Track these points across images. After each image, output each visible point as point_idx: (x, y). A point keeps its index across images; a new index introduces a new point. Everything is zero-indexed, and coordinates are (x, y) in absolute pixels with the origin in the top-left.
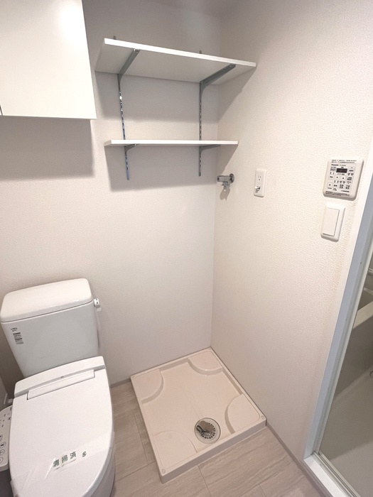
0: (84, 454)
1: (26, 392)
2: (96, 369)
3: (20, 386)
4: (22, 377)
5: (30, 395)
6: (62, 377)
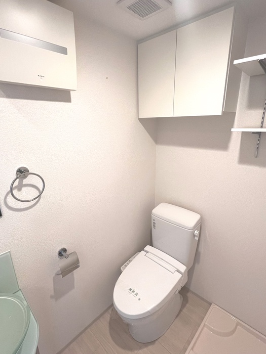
0: (139, 299)
1: (147, 252)
3: (148, 248)
4: (152, 245)
5: (147, 255)
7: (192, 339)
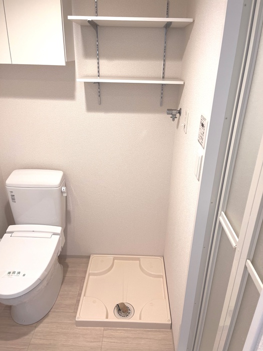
0: (24, 275)
1: (12, 232)
2: (55, 234)
3: (11, 228)
4: (14, 224)
5: (13, 235)
6: (33, 231)
7: (82, 290)
